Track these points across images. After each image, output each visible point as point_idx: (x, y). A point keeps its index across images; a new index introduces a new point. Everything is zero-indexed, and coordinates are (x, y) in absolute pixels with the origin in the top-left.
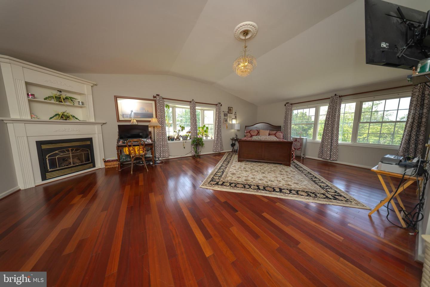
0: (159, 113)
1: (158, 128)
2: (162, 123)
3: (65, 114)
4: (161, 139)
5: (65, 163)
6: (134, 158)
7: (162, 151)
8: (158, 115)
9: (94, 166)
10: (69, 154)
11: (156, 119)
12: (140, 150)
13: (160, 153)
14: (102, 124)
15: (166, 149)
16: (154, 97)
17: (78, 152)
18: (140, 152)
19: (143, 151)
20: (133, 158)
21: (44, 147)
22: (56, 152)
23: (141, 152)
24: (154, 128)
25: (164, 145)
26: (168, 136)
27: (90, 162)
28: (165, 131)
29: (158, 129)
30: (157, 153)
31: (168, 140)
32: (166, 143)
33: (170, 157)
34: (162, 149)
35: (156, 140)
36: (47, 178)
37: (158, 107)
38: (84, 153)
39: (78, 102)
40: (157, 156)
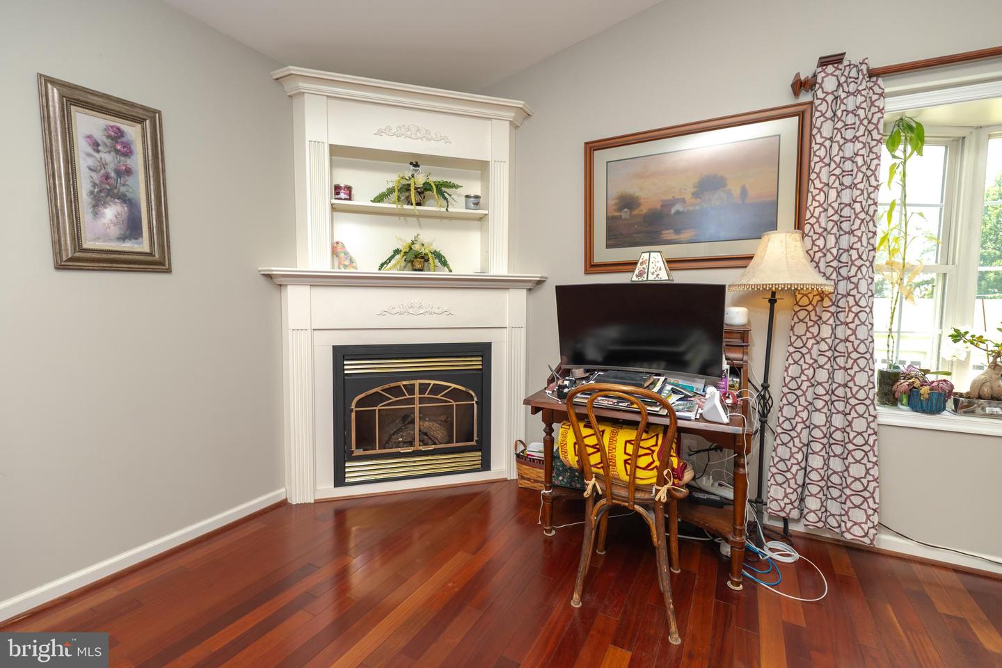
0: (821, 198)
1: (805, 301)
2: (837, 270)
3: (417, 247)
4: (820, 390)
5: (405, 434)
6: (603, 501)
7: (814, 476)
8: (813, 205)
9: (486, 465)
10: (412, 401)
11: (797, 235)
12: (643, 462)
13: (804, 485)
14: (529, 285)
15: (857, 470)
16: (800, 86)
17: (439, 397)
18: (640, 473)
19: (660, 470)
20: (596, 502)
21: (352, 367)
22: (378, 389)
23: (647, 477)
24: (773, 301)
25: (838, 436)
26: (880, 366)
27: (474, 443)
28: (862, 333)
29: (802, 314)
30: (780, 479)
31: (883, 403)
32: (860, 425)
33: (888, 542)
34: (816, 462)
35: (775, 390)
36: (347, 480)
37: (822, 153)
38: (456, 405)
39: (464, 199)
40: (774, 506)
